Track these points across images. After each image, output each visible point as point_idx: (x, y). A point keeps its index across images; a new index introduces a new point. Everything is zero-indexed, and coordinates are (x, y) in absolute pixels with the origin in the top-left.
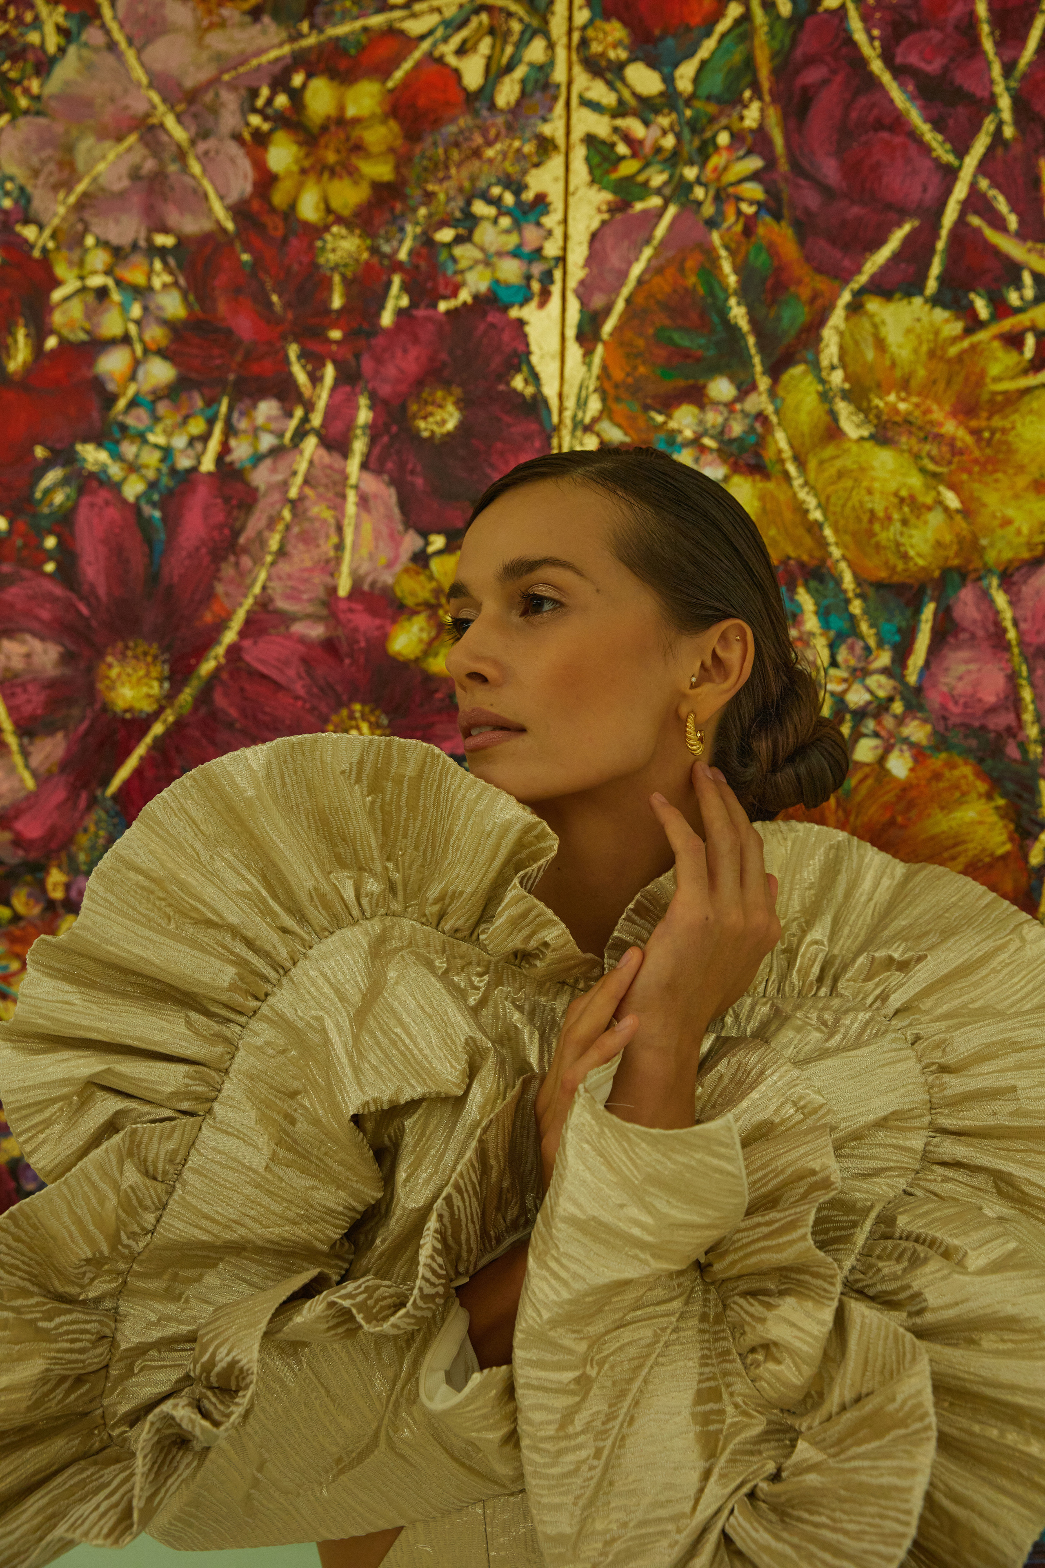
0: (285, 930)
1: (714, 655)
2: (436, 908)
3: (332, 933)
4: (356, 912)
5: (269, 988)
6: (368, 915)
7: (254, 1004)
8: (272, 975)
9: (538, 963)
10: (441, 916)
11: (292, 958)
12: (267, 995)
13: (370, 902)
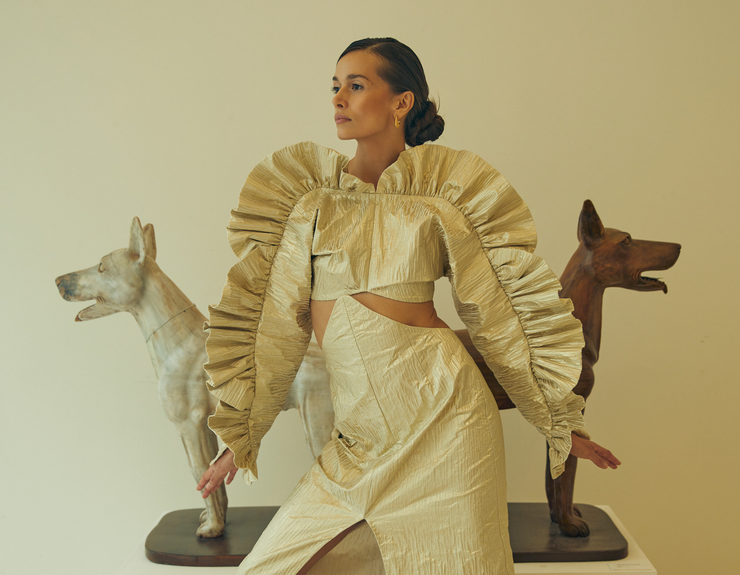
0: (290, 198)
1: (403, 100)
2: (327, 183)
3: (302, 196)
4: (308, 189)
5: (289, 213)
6: (311, 189)
7: (286, 218)
8: (290, 210)
9: (356, 189)
10: (329, 184)
11: (293, 205)
12: (289, 215)
13: (311, 186)
